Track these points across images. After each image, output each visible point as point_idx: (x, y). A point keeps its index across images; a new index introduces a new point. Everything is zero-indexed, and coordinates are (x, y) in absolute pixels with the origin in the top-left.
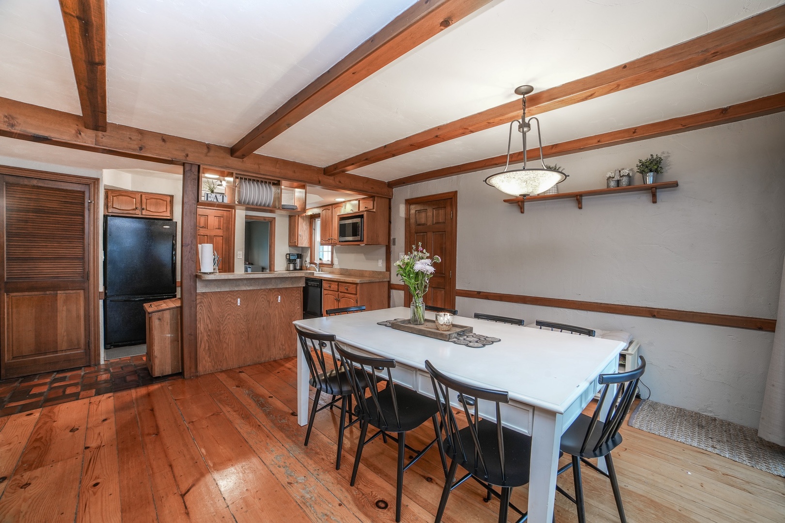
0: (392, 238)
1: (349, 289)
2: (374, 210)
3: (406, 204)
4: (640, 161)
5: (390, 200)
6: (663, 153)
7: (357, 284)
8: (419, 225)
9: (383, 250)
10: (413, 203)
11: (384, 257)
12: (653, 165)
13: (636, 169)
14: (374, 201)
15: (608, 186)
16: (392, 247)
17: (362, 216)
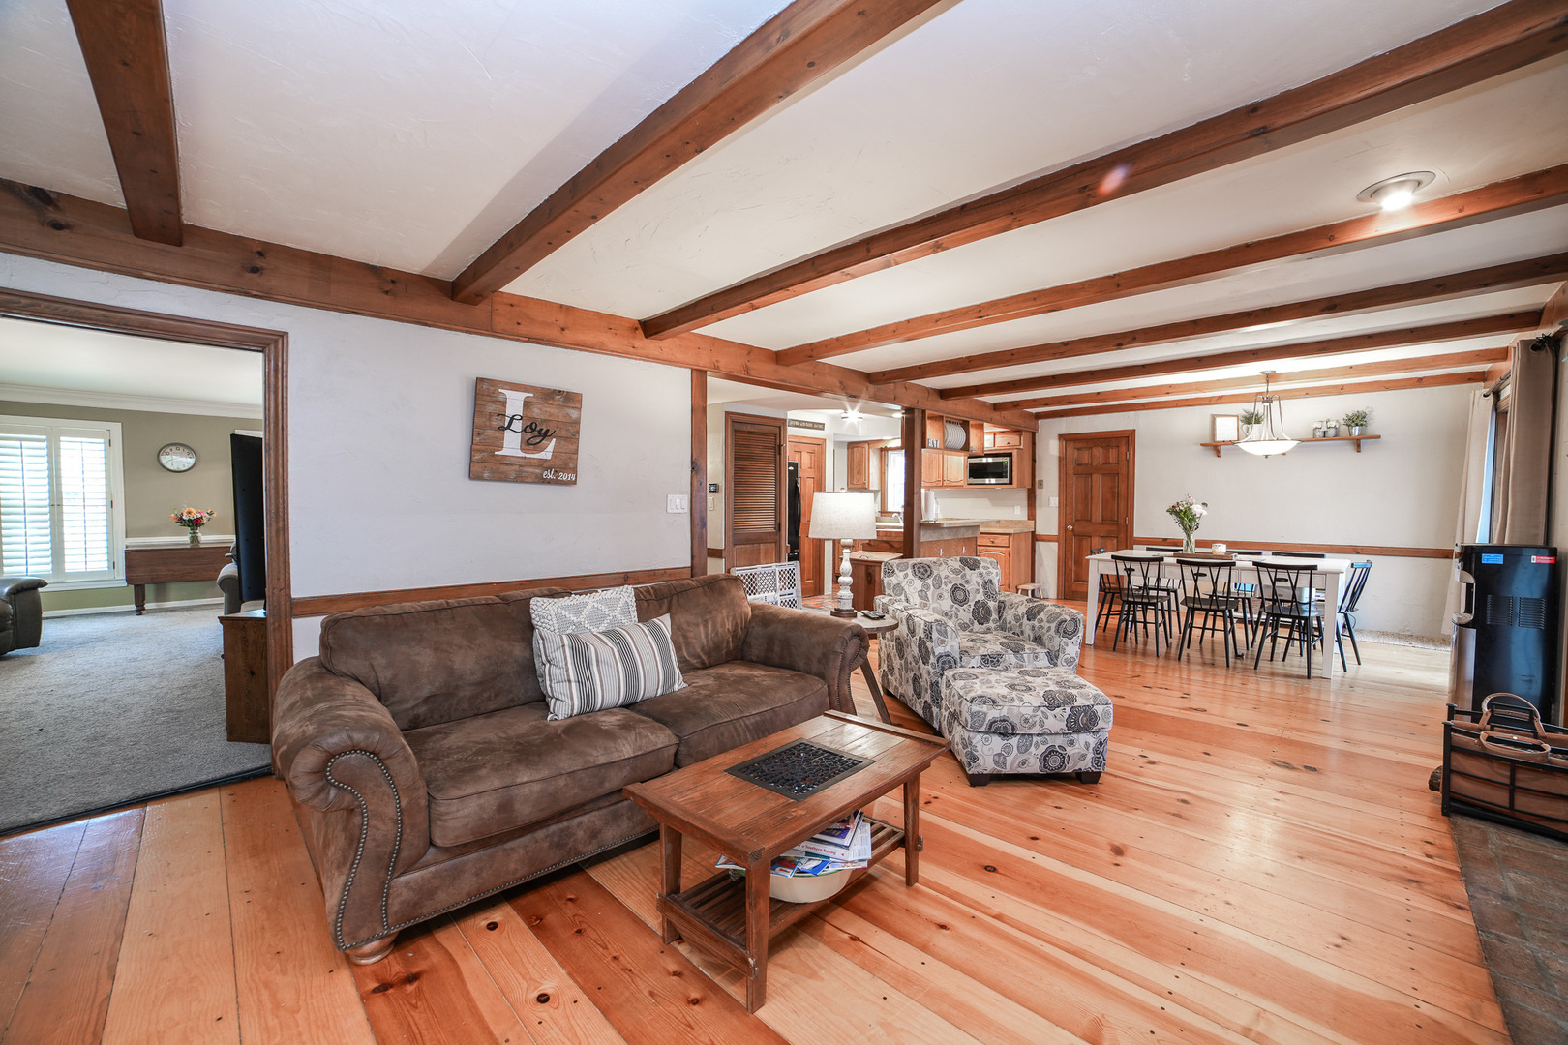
0: (1037, 480)
1: (996, 541)
2: (1022, 447)
3: (1059, 439)
4: (1347, 416)
5: (1033, 434)
6: (1367, 408)
7: (1009, 534)
8: (1080, 465)
9: (1023, 495)
10: (1070, 440)
11: (1025, 503)
12: (1357, 419)
13: (1342, 422)
14: (1020, 436)
15: (1314, 435)
16: (1038, 491)
17: (1010, 455)
